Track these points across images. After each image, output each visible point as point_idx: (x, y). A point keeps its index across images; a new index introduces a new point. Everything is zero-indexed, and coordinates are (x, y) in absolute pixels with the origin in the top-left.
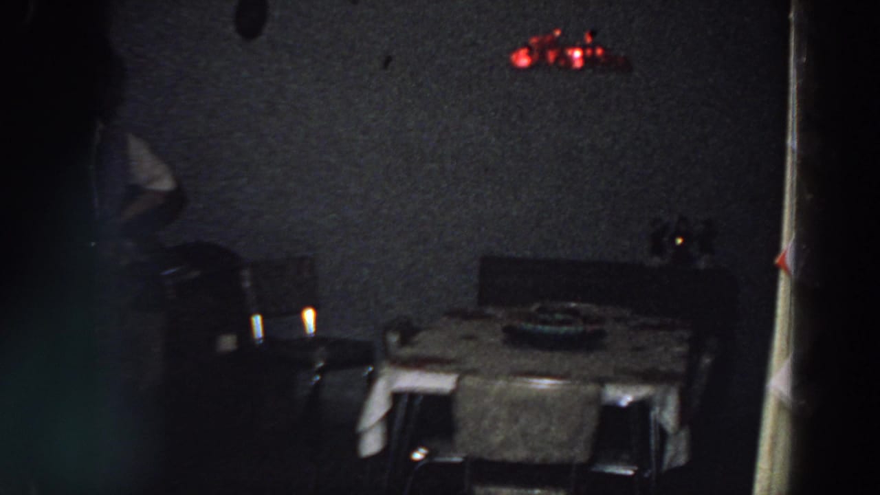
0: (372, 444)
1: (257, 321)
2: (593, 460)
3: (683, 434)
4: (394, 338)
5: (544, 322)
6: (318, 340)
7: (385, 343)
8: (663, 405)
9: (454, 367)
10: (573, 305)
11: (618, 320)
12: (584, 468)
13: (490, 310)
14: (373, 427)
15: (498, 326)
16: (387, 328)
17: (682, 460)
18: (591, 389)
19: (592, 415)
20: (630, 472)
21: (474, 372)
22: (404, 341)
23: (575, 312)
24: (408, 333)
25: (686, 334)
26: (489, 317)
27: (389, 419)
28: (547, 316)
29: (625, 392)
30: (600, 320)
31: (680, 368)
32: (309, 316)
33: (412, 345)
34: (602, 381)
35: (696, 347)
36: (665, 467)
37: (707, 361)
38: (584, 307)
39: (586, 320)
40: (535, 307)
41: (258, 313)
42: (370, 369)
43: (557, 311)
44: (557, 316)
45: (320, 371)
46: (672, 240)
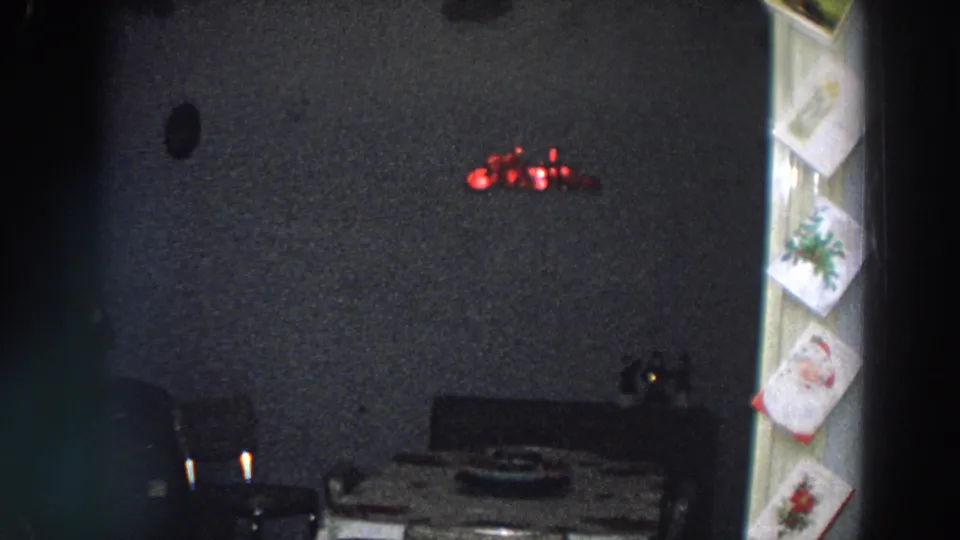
1: (189, 464)
4: (336, 486)
5: (503, 468)
6: (259, 483)
7: (327, 490)
9: (400, 517)
10: (536, 449)
11: (583, 464)
13: (444, 455)
15: (451, 473)
16: (330, 475)
21: (426, 522)
22: (348, 489)
23: (536, 458)
24: (352, 479)
25: (660, 479)
26: (442, 464)
28: (504, 461)
30: (561, 465)
31: (653, 514)
32: (246, 459)
33: (356, 494)
34: (565, 531)
35: (670, 495)
37: (682, 508)
38: (547, 452)
39: (548, 465)
40: (491, 451)
41: (192, 457)
42: (312, 518)
43: (516, 456)
44: (516, 461)
45: (258, 520)
46: (645, 378)
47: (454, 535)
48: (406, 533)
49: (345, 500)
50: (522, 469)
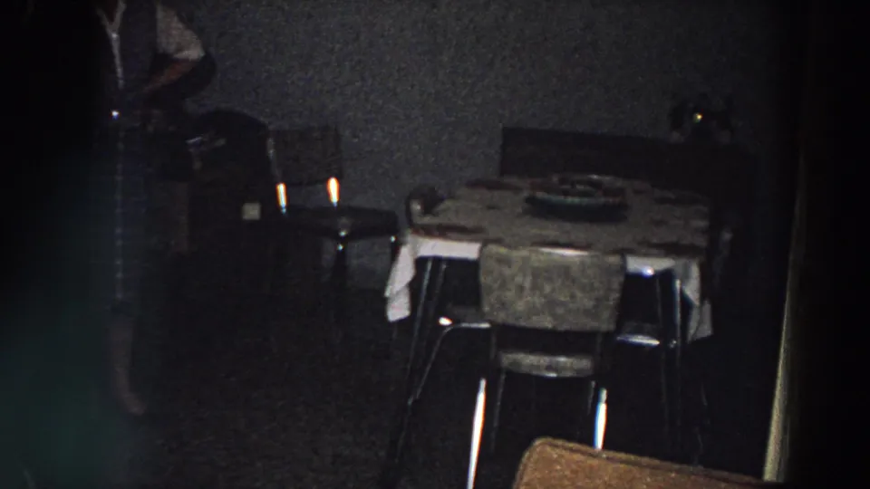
0: (398, 310)
1: (281, 188)
2: (619, 330)
3: (707, 307)
4: (417, 207)
5: (566, 193)
6: (342, 208)
7: (409, 213)
8: (685, 278)
9: (476, 236)
10: (595, 177)
11: (637, 192)
12: (608, 336)
13: (513, 180)
14: (398, 293)
15: (521, 197)
16: (411, 197)
17: (707, 330)
18: (614, 260)
19: (617, 282)
20: (655, 343)
21: (498, 241)
22: (428, 210)
23: (597, 184)
24: (431, 203)
25: (706, 209)
26: (512, 189)
27: (414, 287)
28: (567, 187)
29: (646, 265)
30: (620, 192)
31: (701, 242)
32: (333, 185)
33: (436, 215)
34: (623, 252)
35: (716, 222)
36: (689, 338)
37: (727, 236)
38: (607, 180)
39: (607, 193)
40: (555, 179)
41: (283, 181)
42: (393, 239)
43: (580, 182)
44: (580, 187)
45: (343, 240)
47: (524, 253)
48: (481, 251)
49: (427, 220)
50: (585, 194)
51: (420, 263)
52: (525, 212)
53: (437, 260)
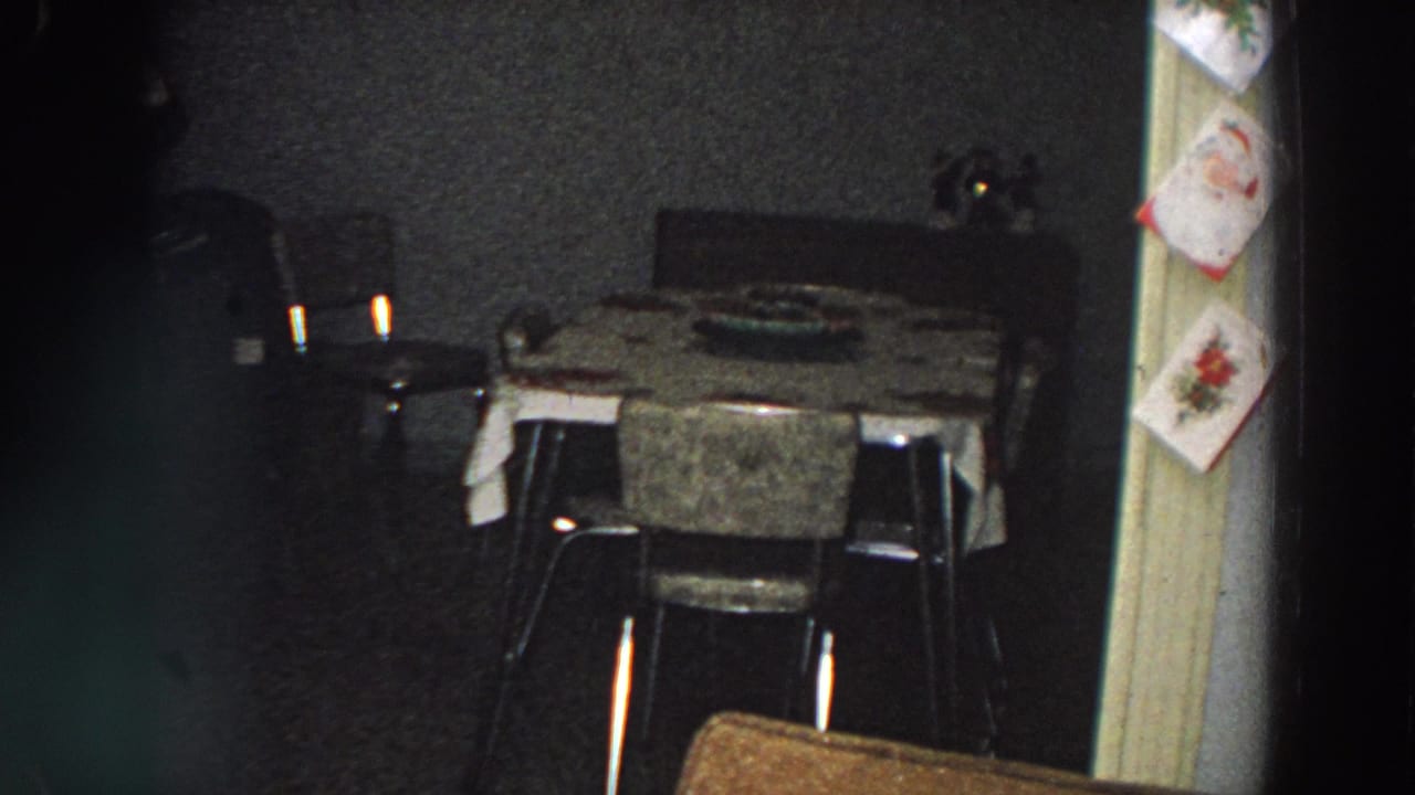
0: (487, 506)
1: (297, 315)
2: (850, 534)
3: (996, 495)
4: (517, 341)
5: (762, 315)
6: (396, 344)
7: (504, 351)
8: (958, 450)
9: (609, 386)
10: (809, 288)
11: (882, 313)
12: (833, 544)
13: (674, 297)
14: (489, 479)
15: (685, 322)
16: (507, 325)
17: (996, 537)
18: (843, 421)
19: (843, 458)
20: (912, 555)
21: (645, 394)
22: (534, 346)
23: (810, 301)
24: (539, 334)
25: (995, 337)
26: (668, 306)
27: (512, 469)
28: (760, 304)
29: (893, 427)
31: (985, 389)
32: (381, 309)
33: (548, 352)
34: (856, 409)
35: (1011, 356)
36: (969, 546)
37: (1027, 382)
38: (831, 293)
39: (830, 312)
40: (745, 291)
41: (299, 303)
42: (480, 392)
43: (783, 297)
44: (783, 305)
46: (970, 186)
47: (692, 412)
48: (621, 408)
49: (533, 362)
50: (791, 316)
51: (522, 430)
52: (693, 347)
53: (550, 426)
